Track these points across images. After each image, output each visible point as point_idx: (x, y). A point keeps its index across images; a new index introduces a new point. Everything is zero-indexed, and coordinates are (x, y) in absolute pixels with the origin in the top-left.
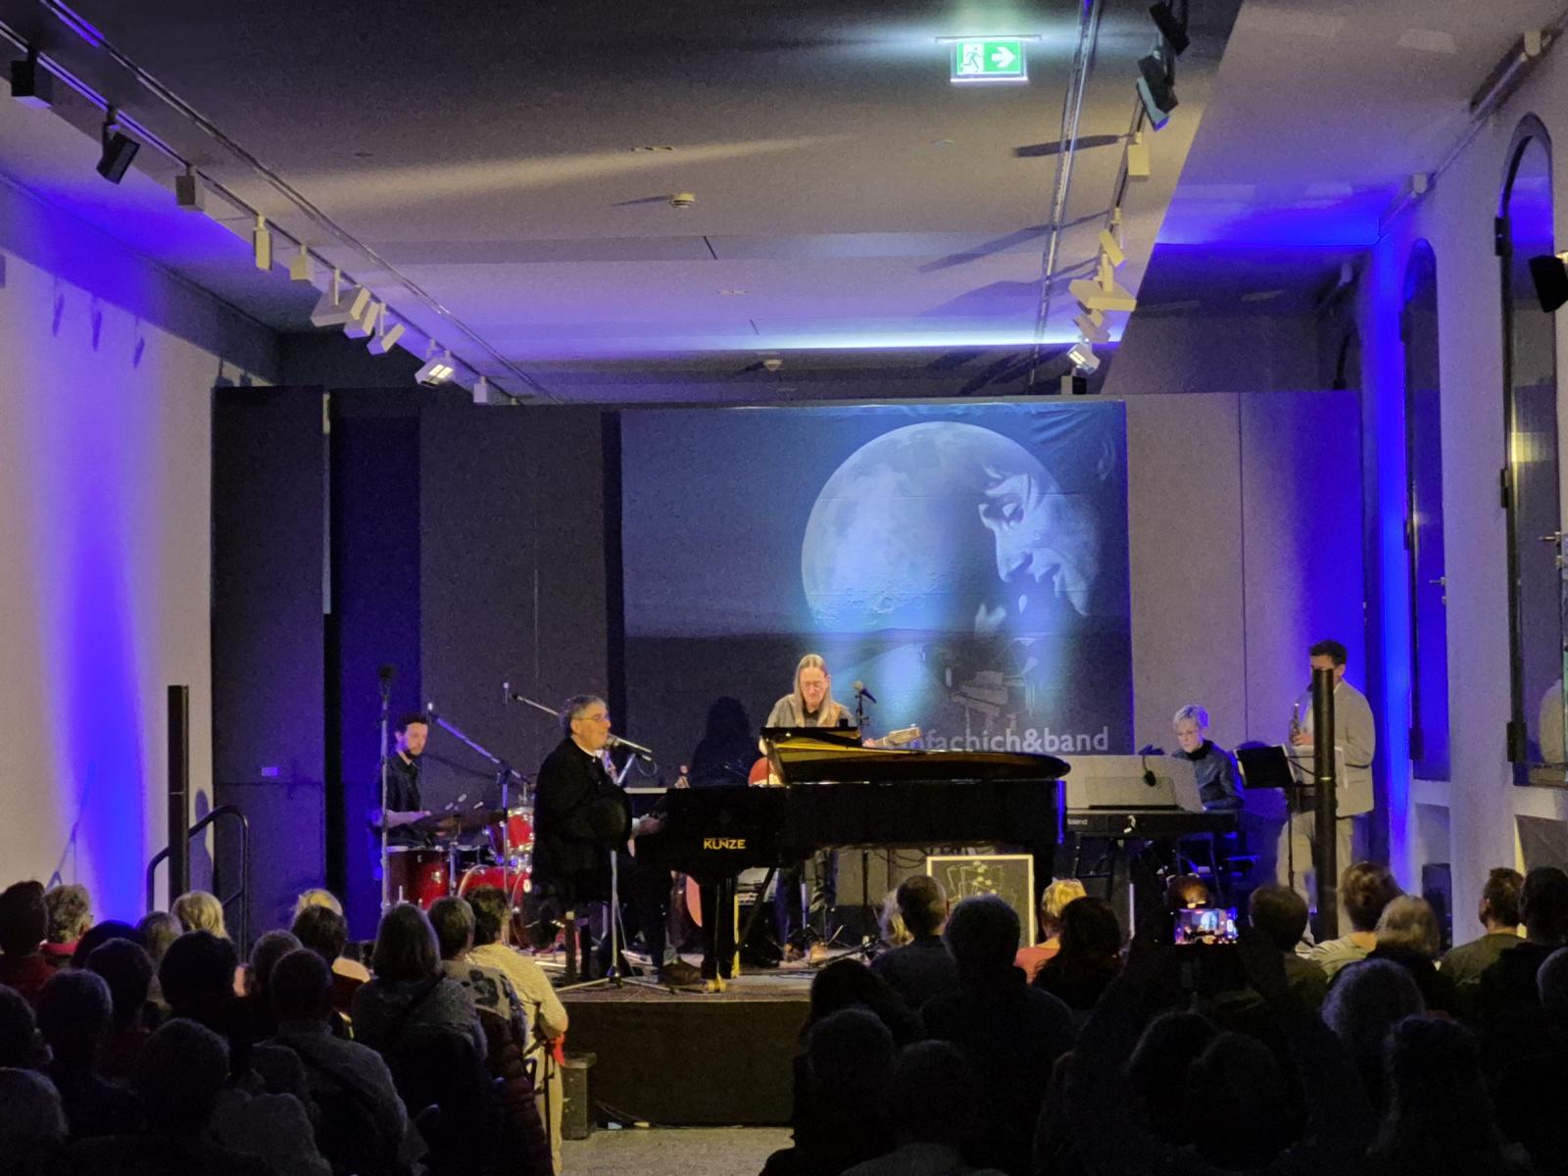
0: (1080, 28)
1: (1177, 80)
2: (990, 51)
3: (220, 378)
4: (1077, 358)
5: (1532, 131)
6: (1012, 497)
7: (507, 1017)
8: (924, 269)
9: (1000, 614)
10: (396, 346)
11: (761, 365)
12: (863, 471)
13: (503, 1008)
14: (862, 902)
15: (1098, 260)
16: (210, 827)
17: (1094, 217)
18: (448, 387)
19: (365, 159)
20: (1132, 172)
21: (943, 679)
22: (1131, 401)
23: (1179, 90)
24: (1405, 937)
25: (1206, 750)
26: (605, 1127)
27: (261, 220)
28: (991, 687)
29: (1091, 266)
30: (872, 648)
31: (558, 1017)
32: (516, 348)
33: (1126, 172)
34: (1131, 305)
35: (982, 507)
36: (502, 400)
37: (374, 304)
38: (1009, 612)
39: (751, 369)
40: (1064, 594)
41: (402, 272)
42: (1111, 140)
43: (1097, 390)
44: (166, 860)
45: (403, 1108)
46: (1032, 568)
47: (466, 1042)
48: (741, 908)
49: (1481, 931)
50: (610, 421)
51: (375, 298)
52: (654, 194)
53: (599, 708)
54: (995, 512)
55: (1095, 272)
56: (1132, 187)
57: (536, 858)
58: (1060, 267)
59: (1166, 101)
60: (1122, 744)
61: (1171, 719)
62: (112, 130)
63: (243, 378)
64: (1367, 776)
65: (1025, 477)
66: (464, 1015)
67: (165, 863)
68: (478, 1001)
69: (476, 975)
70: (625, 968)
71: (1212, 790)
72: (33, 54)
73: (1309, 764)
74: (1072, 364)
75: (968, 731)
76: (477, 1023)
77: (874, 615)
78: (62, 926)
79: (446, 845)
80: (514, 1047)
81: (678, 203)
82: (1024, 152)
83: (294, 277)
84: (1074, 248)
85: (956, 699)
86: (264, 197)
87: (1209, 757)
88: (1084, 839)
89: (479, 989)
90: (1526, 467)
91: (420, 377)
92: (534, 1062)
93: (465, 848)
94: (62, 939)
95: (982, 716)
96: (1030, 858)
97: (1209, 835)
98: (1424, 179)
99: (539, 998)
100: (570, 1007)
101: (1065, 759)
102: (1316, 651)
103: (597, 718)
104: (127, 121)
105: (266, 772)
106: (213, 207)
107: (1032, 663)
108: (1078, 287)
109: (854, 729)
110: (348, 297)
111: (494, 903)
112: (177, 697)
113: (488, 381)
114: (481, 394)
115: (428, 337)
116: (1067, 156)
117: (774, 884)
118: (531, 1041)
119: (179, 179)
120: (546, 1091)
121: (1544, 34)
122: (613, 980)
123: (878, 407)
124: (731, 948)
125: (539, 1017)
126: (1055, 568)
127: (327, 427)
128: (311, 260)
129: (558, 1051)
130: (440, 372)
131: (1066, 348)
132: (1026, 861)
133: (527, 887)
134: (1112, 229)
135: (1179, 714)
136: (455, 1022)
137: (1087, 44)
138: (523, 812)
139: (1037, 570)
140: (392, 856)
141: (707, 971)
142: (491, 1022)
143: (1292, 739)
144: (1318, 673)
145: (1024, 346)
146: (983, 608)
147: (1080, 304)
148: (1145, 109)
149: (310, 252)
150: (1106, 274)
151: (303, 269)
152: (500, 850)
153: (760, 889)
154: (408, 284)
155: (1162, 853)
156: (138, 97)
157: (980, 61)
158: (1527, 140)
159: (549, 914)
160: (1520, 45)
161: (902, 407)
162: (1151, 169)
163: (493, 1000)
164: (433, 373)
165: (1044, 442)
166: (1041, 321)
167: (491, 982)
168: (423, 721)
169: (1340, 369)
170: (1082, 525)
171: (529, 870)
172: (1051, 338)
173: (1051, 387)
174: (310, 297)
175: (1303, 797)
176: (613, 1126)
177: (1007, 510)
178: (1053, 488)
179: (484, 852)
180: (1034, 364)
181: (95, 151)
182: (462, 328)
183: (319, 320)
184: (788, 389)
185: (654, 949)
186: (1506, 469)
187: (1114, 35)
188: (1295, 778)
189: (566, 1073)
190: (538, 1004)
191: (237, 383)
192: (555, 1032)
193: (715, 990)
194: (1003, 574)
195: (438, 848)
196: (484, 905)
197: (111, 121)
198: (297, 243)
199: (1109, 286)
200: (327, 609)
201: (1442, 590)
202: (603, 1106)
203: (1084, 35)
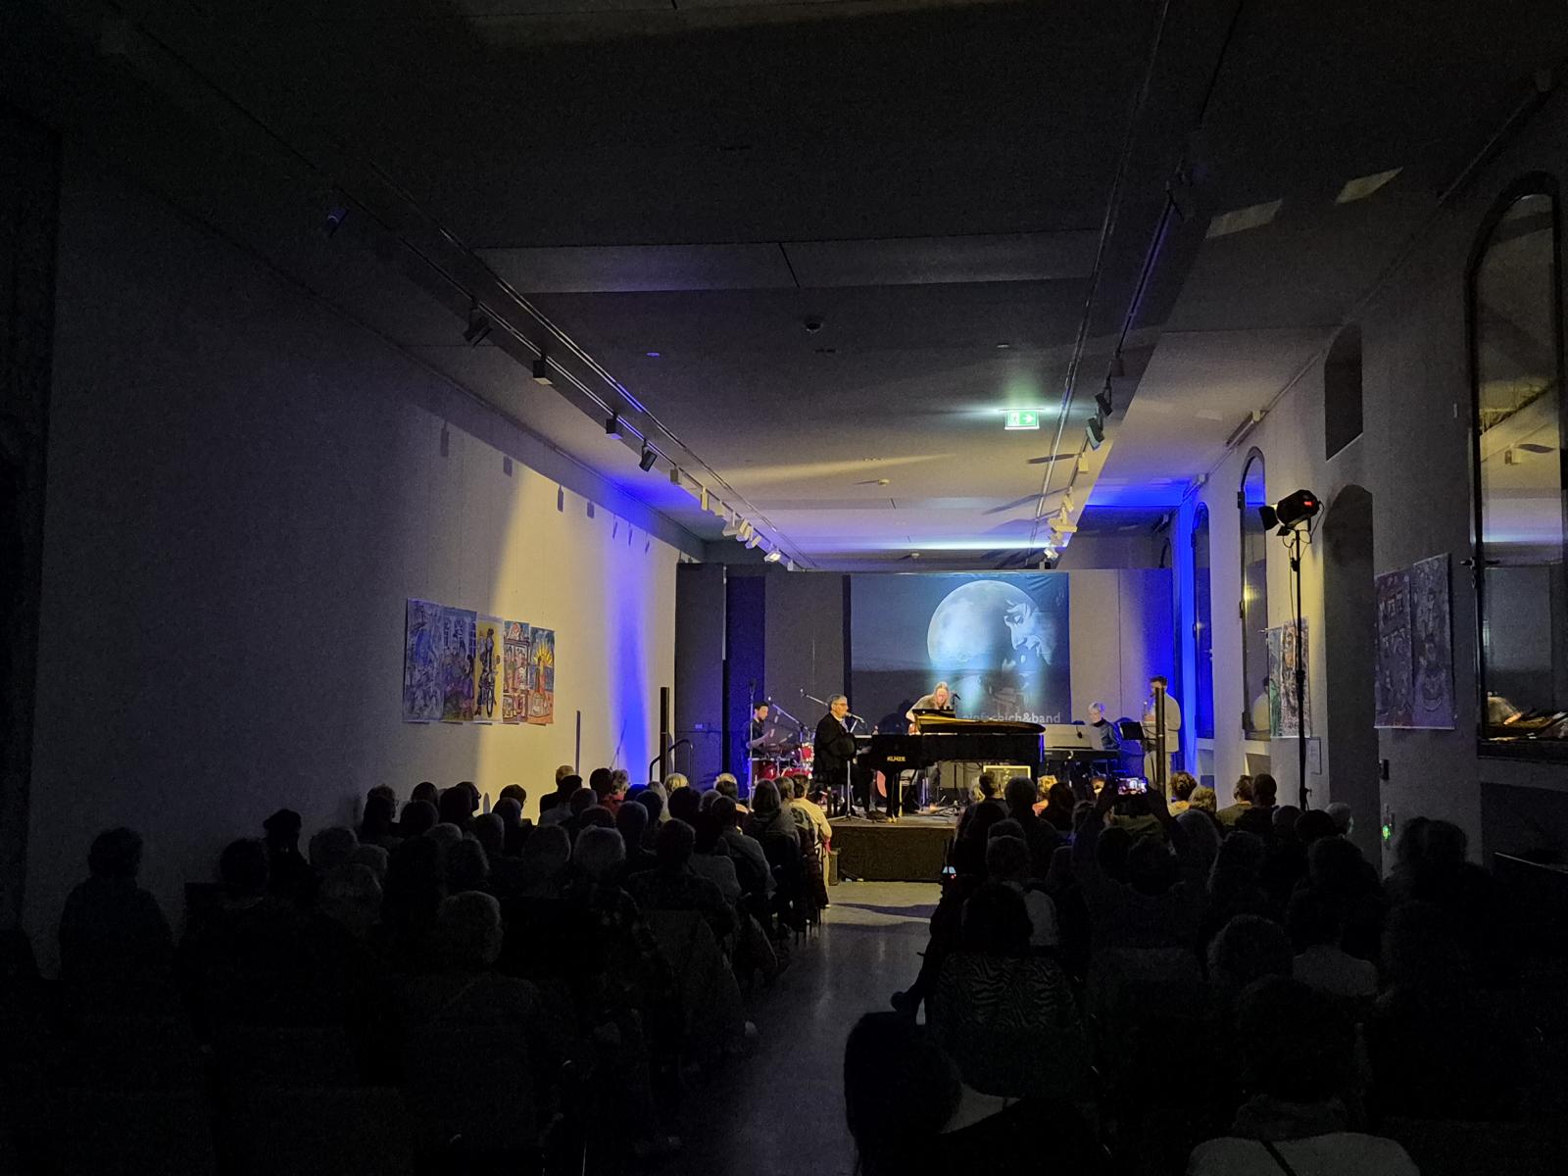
0: (1062, 406)
1: (1104, 428)
2: (1023, 416)
3: (680, 560)
4: (1049, 554)
5: (1256, 454)
6: (1019, 613)
7: (807, 828)
8: (984, 514)
9: (1013, 663)
10: (756, 546)
11: (909, 556)
12: (955, 601)
13: (805, 825)
14: (953, 787)
15: (1060, 510)
16: (673, 750)
17: (1058, 491)
18: (777, 563)
19: (750, 463)
20: (1080, 470)
21: (987, 690)
22: (1073, 573)
23: (1104, 432)
24: (1201, 804)
25: (1102, 723)
26: (844, 880)
27: (704, 490)
28: (1006, 694)
29: (1056, 513)
30: (957, 677)
31: (828, 831)
32: (807, 547)
33: (1077, 469)
34: (1075, 529)
35: (1006, 617)
36: (798, 570)
37: (749, 527)
38: (1017, 663)
39: (906, 557)
40: (1041, 655)
41: (761, 513)
42: (1072, 456)
43: (1055, 568)
44: (659, 761)
45: (768, 866)
46: (1026, 644)
47: (791, 839)
48: (903, 787)
49: (1234, 802)
50: (846, 580)
51: (749, 524)
52: (872, 480)
53: (843, 700)
54: (1011, 619)
55: (1058, 515)
56: (1079, 476)
57: (815, 764)
58: (1044, 512)
59: (1099, 438)
60: (1066, 719)
61: (1088, 707)
62: (646, 449)
63: (689, 560)
64: (1176, 735)
65: (1024, 605)
66: (790, 829)
67: (658, 763)
68: (796, 822)
69: (794, 810)
70: (853, 812)
71: (1107, 740)
72: (615, 415)
73: (1154, 730)
74: (1046, 556)
75: (999, 713)
76: (796, 831)
77: (958, 663)
78: (615, 787)
79: (775, 758)
80: (810, 842)
81: (882, 483)
82: (1033, 461)
83: (716, 514)
84: (1050, 504)
85: (994, 700)
86: (706, 479)
87: (1104, 726)
88: (1051, 761)
89: (796, 817)
90: (1251, 602)
91: (766, 559)
92: (819, 849)
93: (783, 760)
94: (616, 793)
95: (1005, 707)
96: (1029, 768)
97: (1105, 761)
98: (1203, 476)
99: (820, 822)
100: (833, 828)
101: (1043, 725)
102: (1154, 680)
103: (843, 705)
104: (651, 446)
105: (697, 726)
106: (685, 484)
107: (1027, 684)
108: (1051, 522)
109: (952, 710)
110: (739, 523)
111: (803, 780)
112: (664, 691)
113: (794, 562)
114: (791, 567)
115: (770, 542)
116: (1052, 463)
117: (916, 777)
118: (817, 841)
119: (672, 471)
120: (822, 863)
121: (1261, 412)
122: (848, 817)
123: (961, 574)
124: (898, 804)
125: (820, 830)
126: (1037, 644)
127: (725, 581)
128: (724, 507)
129: (827, 846)
130: (775, 557)
131: (1043, 549)
132: (1027, 769)
133: (810, 777)
134: (1068, 495)
135: (1091, 706)
136: (787, 830)
137: (1065, 412)
138: (809, 745)
139: (1030, 645)
140: (754, 762)
141: (889, 814)
142: (801, 830)
143: (1143, 719)
144: (1157, 689)
145: (1023, 550)
146: (1005, 661)
147: (1052, 529)
148: (1088, 439)
149: (723, 503)
150: (1064, 515)
151: (720, 511)
152: (798, 761)
153: (910, 779)
154: (763, 519)
155: (1085, 768)
156: (657, 435)
157: (1018, 420)
158: (1252, 459)
159: (818, 789)
160: (1251, 416)
161: (971, 574)
162: (1089, 468)
163: (801, 822)
164: (772, 557)
165: (1033, 590)
166: (1033, 537)
167: (800, 813)
168: (766, 705)
169: (1162, 560)
170: (1049, 626)
171: (811, 769)
172: (1037, 545)
173: (1035, 566)
174: (723, 524)
175: (1149, 744)
176: (848, 880)
177: (1017, 619)
178: (1037, 609)
179: (792, 761)
180: (1028, 557)
181: (640, 459)
182: (783, 537)
183: (726, 533)
184: (923, 566)
185: (866, 806)
186: (1242, 600)
187: (1078, 409)
188: (1145, 736)
189: (830, 856)
190: (819, 825)
191: (687, 562)
192: (826, 837)
193: (892, 822)
194: (1014, 646)
195: (772, 759)
196: (797, 781)
197: (645, 445)
198: (718, 499)
199: (1065, 522)
200: (724, 658)
201: (1211, 655)
202: (844, 872)
203: (1064, 409)
